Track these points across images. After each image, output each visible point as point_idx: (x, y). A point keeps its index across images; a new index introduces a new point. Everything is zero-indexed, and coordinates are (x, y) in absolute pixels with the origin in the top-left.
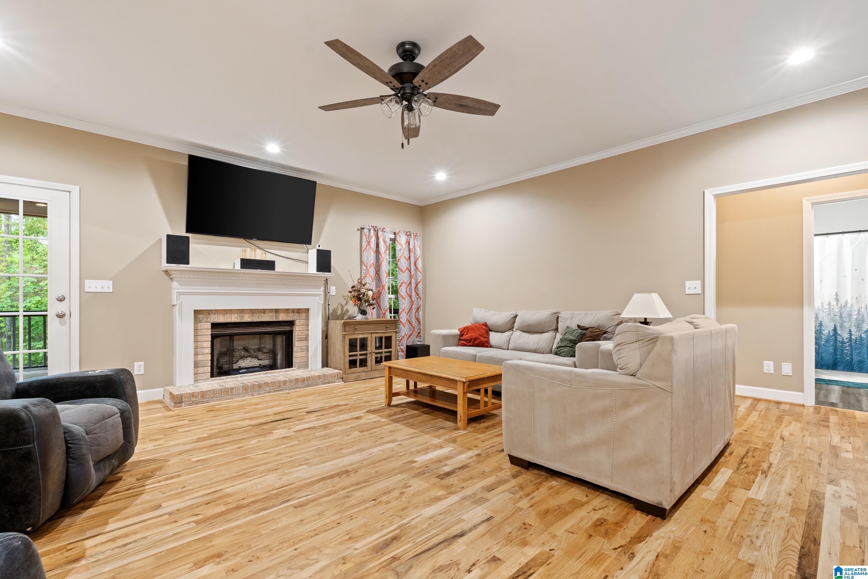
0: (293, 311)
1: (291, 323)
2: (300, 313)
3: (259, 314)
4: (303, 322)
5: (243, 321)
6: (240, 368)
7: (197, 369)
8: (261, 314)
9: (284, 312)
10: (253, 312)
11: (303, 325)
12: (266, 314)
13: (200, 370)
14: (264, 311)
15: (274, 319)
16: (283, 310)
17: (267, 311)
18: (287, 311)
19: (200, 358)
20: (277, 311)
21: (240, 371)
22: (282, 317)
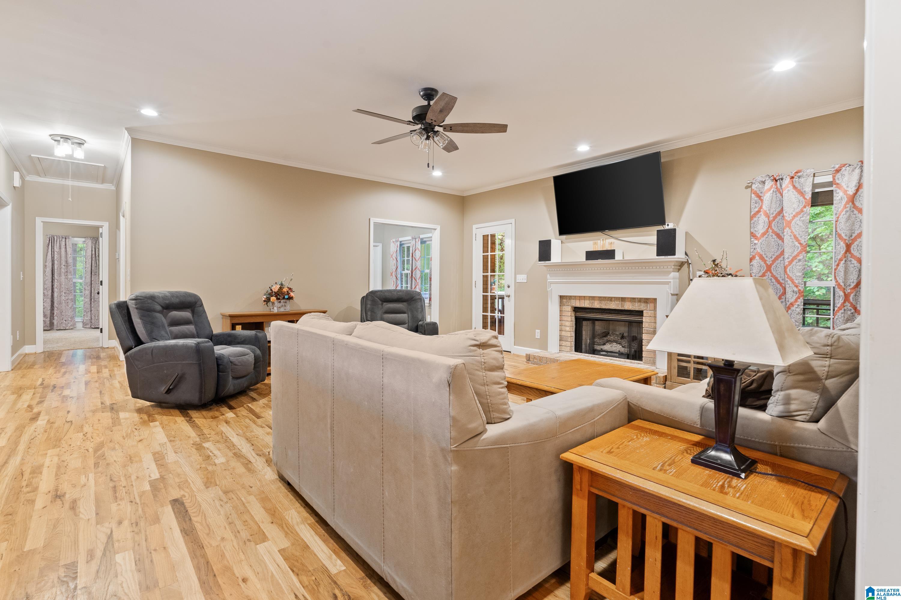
0: (640, 300)
1: (640, 313)
2: (647, 303)
3: (606, 302)
4: (651, 313)
5: (593, 307)
6: (602, 350)
7: (561, 342)
8: (608, 302)
9: (631, 301)
10: (601, 299)
11: (650, 316)
12: (613, 302)
13: (564, 343)
14: (611, 299)
15: (619, 307)
16: (629, 299)
17: (613, 299)
18: (633, 300)
19: (564, 333)
20: (623, 299)
21: (601, 353)
22: (628, 306)
